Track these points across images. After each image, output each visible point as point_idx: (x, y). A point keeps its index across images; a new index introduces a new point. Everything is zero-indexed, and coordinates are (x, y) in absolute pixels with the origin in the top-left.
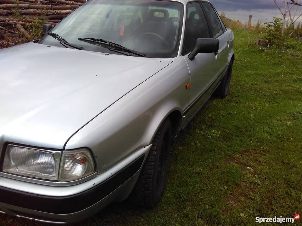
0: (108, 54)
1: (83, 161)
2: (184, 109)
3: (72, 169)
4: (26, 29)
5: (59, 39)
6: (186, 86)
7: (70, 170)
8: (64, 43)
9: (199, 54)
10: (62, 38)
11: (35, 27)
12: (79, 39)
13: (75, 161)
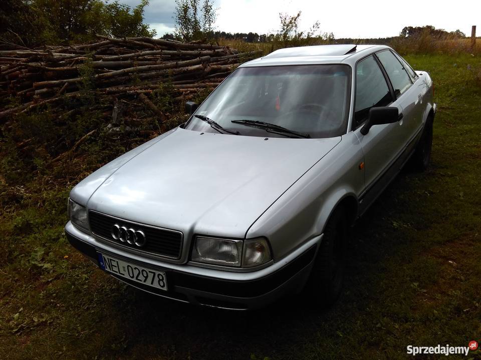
0: (268, 139)
1: (261, 249)
2: (359, 193)
3: (252, 255)
4: (150, 98)
5: (209, 123)
6: (360, 166)
7: (249, 258)
8: (217, 128)
9: (374, 127)
10: (214, 122)
11: (160, 94)
12: (232, 122)
13: (254, 249)
